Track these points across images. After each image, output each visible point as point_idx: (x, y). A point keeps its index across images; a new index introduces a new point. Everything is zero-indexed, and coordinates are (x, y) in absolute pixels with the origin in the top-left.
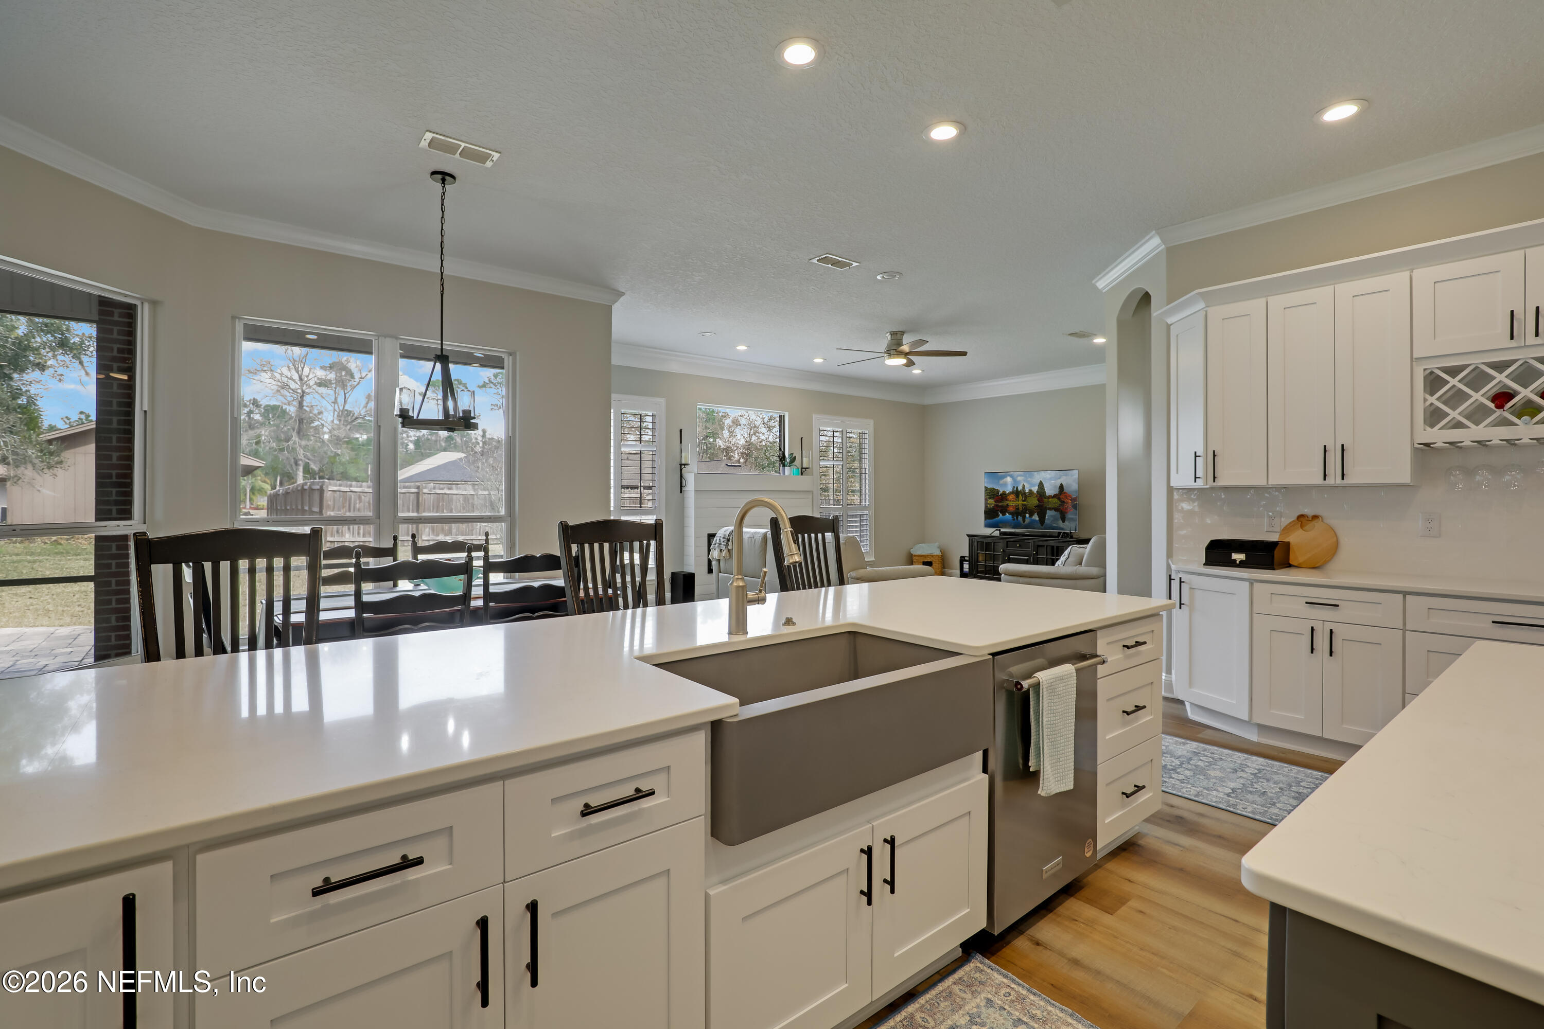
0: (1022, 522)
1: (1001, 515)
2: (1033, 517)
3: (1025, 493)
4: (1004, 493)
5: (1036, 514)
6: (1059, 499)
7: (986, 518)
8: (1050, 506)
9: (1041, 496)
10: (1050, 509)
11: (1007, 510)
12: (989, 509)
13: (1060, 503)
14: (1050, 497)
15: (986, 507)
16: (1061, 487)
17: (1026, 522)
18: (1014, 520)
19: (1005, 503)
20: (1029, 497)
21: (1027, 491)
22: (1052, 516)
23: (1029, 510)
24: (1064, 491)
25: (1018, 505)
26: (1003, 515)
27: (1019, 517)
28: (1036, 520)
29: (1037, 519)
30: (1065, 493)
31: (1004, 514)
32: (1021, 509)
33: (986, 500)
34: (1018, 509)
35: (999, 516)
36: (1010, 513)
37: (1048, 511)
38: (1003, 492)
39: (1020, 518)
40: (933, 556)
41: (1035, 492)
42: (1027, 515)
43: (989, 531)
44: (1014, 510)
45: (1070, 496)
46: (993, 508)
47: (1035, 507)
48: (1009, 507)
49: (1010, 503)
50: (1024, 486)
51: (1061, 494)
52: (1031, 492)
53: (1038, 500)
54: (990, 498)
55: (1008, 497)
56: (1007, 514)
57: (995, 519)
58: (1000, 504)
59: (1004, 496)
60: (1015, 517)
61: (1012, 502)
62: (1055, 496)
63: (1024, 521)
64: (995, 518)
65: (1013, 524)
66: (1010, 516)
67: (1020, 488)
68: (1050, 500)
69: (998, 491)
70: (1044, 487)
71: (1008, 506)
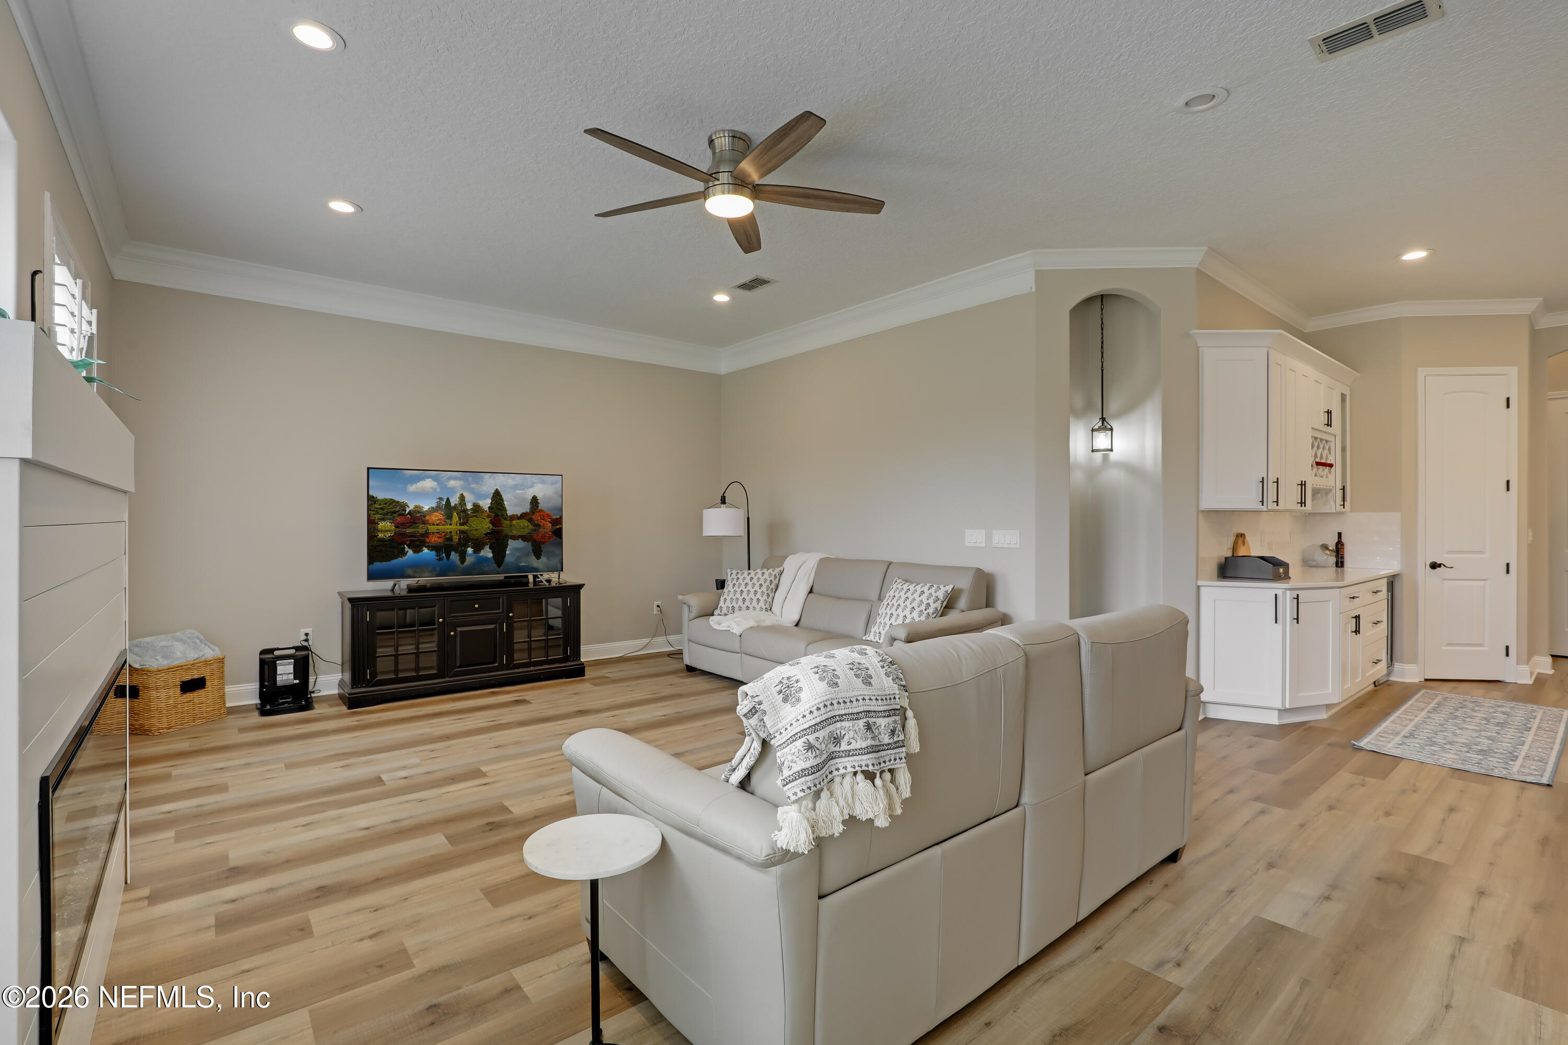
0: (458, 563)
1: (410, 552)
2: (482, 553)
3: (465, 511)
4: (418, 510)
5: (487, 548)
6: (530, 520)
7: (371, 560)
8: (515, 532)
9: (497, 515)
10: (514, 538)
11: (424, 541)
12: (382, 540)
13: (531, 527)
14: (513, 518)
15: (372, 536)
16: (535, 500)
17: (466, 563)
18: (440, 559)
19: (421, 529)
20: (472, 517)
21: (469, 506)
22: (517, 549)
23: (473, 540)
24: (539, 508)
25: (451, 532)
26: (415, 552)
27: (453, 553)
28: (487, 558)
29: (490, 555)
30: (541, 511)
31: (417, 549)
32: (456, 539)
33: (371, 523)
34: (451, 539)
35: (405, 554)
36: (432, 548)
37: (510, 542)
38: (416, 507)
39: (454, 556)
40: (207, 663)
41: (486, 508)
42: (470, 550)
43: (382, 587)
44: (440, 541)
45: (548, 515)
46: (392, 539)
47: (486, 534)
48: (430, 536)
49: (432, 528)
50: (462, 498)
51: (533, 513)
52: (477, 508)
53: (491, 522)
54: (383, 520)
55: (427, 518)
56: (426, 550)
57: (394, 562)
58: (408, 531)
59: (417, 517)
60: (444, 555)
61: (438, 526)
62: (523, 516)
63: (463, 560)
64: (396, 558)
65: (438, 569)
66: (433, 553)
67: (454, 501)
68: (514, 522)
69: (403, 506)
70: (502, 500)
71: (426, 534)
